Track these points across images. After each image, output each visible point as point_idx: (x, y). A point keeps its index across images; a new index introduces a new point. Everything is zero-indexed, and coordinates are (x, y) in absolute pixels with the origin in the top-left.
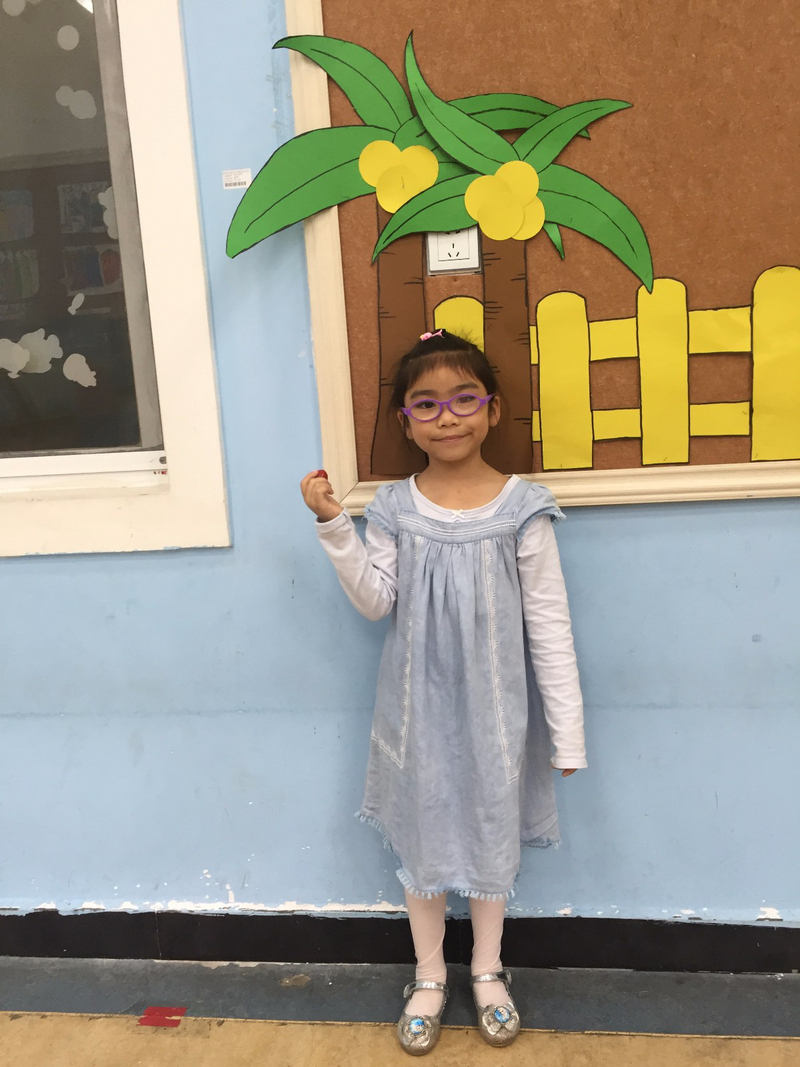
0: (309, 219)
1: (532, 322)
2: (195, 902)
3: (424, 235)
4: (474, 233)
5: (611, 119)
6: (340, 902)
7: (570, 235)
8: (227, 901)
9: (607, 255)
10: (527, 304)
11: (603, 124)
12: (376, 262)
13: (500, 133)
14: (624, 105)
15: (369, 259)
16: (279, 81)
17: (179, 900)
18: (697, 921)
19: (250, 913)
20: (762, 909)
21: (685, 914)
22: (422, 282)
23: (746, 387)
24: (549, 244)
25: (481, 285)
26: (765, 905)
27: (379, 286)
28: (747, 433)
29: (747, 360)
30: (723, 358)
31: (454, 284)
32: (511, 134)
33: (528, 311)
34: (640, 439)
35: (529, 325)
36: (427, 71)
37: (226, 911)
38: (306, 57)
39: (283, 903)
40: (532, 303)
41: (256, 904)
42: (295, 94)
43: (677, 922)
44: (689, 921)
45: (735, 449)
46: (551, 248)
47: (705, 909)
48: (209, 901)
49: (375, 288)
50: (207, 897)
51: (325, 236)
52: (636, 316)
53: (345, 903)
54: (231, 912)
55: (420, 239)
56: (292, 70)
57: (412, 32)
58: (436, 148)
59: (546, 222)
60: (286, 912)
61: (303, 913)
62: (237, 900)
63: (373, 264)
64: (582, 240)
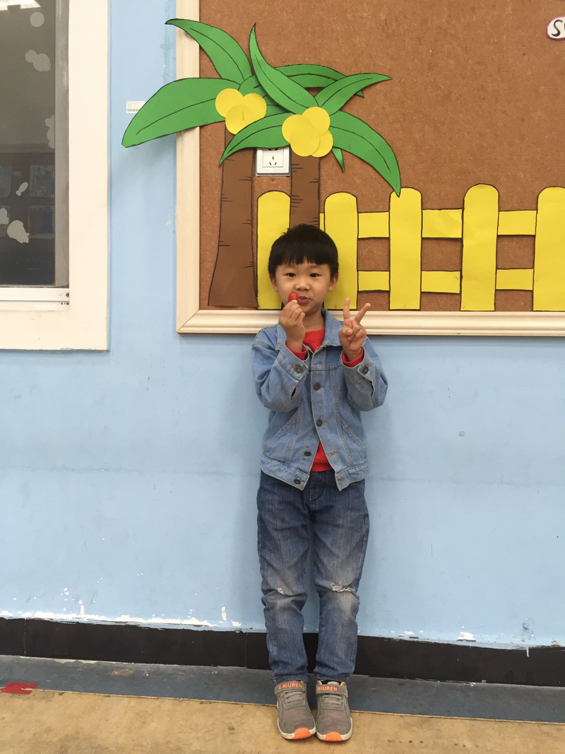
0: (180, 133)
1: (321, 211)
2: (55, 613)
3: (255, 150)
4: (287, 151)
5: (377, 86)
6: (162, 617)
7: (350, 156)
8: (79, 614)
9: (372, 171)
10: (319, 199)
11: (373, 89)
12: (221, 165)
13: (307, 89)
14: (386, 78)
15: (217, 163)
16: (169, 48)
17: (44, 611)
18: (415, 640)
19: (95, 623)
20: (462, 633)
21: (407, 635)
22: (252, 179)
23: (458, 262)
24: (335, 161)
25: (289, 185)
26: (464, 630)
27: (222, 181)
28: (459, 292)
29: (459, 244)
30: (445, 242)
31: (273, 183)
32: (314, 90)
33: (319, 203)
34: (389, 292)
35: (320, 212)
36: (263, 49)
37: (77, 620)
38: (187, 34)
39: (119, 616)
40: (322, 199)
41: (100, 615)
42: (178, 57)
43: (401, 640)
44: (410, 640)
45: (451, 301)
46: (336, 164)
47: (421, 632)
48: (64, 613)
49: (220, 182)
50: (64, 609)
51: (190, 145)
52: (389, 211)
53: (164, 618)
54: (80, 621)
55: (252, 152)
56: (178, 39)
57: (255, 24)
58: (266, 96)
59: (333, 147)
60: (121, 622)
61: (134, 624)
62: (86, 612)
63: (220, 166)
64: (356, 160)
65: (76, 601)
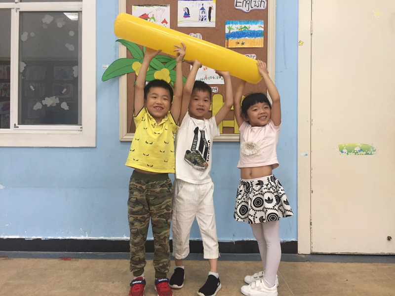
0: (120, 76)
2: (77, 236)
13: (162, 63)
16: (116, 48)
17: (73, 236)
18: (199, 240)
19: (91, 239)
21: (196, 239)
29: (211, 112)
32: (164, 63)
38: (123, 44)
39: (100, 237)
41: (93, 237)
42: (119, 51)
43: (194, 241)
48: (81, 236)
51: (124, 80)
54: (86, 239)
56: (120, 46)
59: (171, 81)
60: (101, 239)
61: (105, 239)
62: (88, 236)
65: (85, 232)
